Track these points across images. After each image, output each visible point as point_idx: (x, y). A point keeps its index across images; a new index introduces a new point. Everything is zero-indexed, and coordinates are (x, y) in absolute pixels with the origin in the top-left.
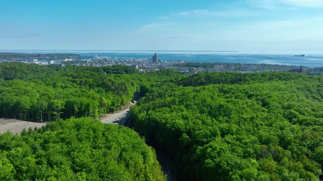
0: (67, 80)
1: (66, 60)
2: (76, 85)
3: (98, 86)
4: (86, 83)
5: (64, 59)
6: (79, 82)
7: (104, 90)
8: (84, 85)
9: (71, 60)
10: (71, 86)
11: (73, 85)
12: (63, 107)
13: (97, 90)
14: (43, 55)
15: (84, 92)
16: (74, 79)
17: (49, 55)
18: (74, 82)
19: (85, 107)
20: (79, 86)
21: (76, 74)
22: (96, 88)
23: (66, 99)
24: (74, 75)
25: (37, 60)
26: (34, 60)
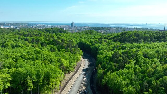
0: (19, 38)
1: (20, 26)
2: (28, 43)
3: (49, 44)
4: (37, 41)
5: (19, 25)
6: (30, 40)
7: (56, 48)
8: (36, 43)
9: (23, 26)
10: (23, 45)
11: (24, 44)
12: (9, 85)
13: (49, 48)
14: (7, 23)
15: (38, 52)
16: (25, 37)
17: (11, 24)
18: (26, 40)
19: (43, 80)
20: (31, 44)
21: (27, 33)
22: (48, 46)
23: (14, 70)
24: (25, 33)
25: (2, 26)
26: (1, 26)
